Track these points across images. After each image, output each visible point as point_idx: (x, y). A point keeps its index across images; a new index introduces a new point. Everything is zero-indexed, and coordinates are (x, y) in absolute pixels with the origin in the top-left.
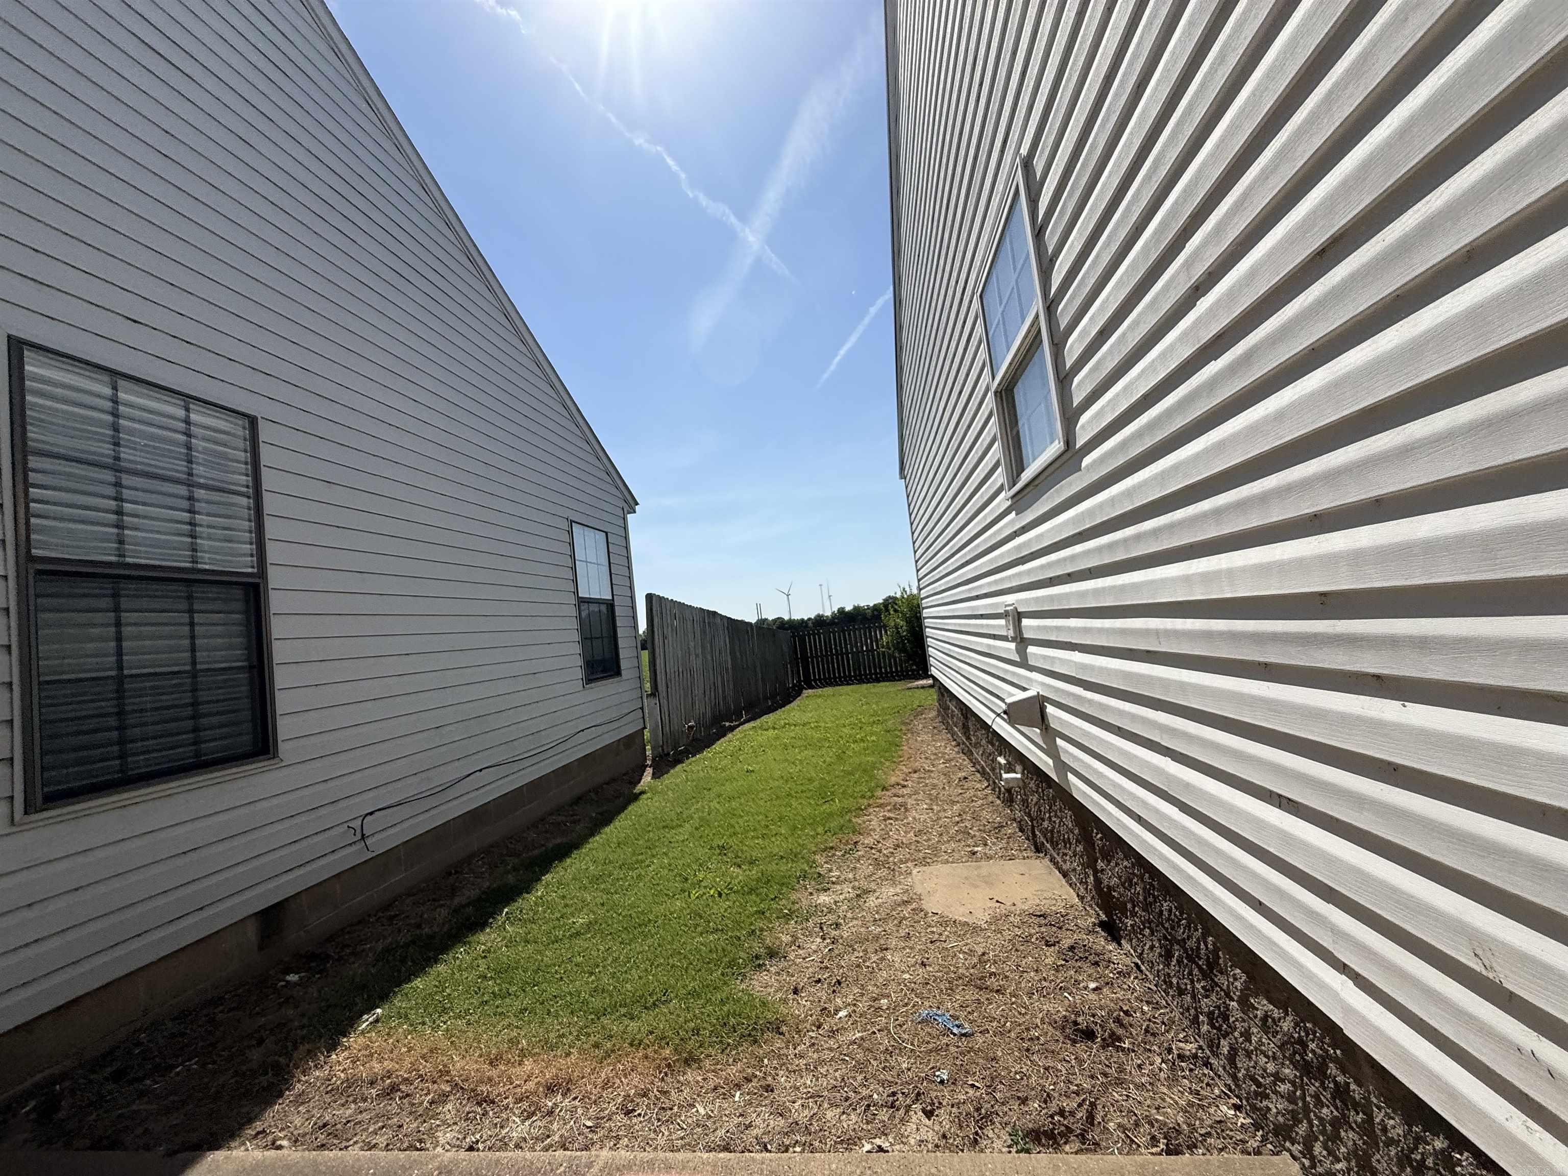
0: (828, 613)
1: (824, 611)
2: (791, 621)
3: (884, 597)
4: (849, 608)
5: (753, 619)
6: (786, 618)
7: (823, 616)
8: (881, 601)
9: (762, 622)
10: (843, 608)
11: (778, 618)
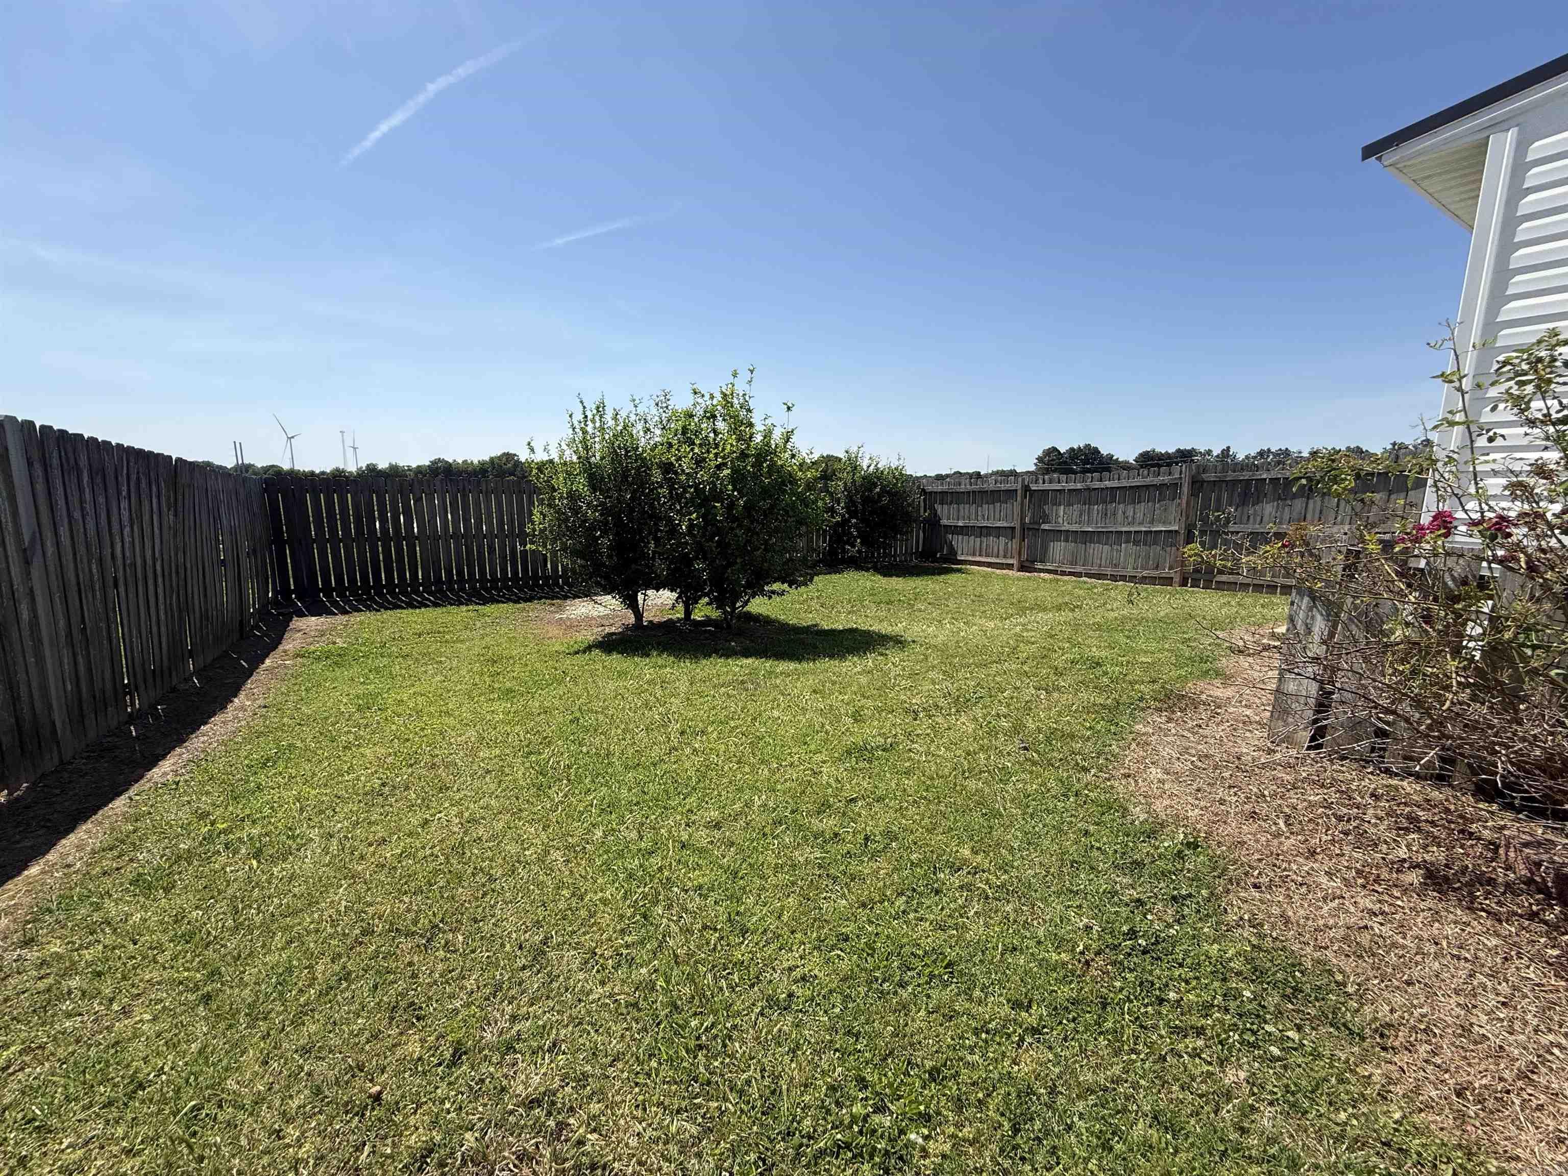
0: (352, 468)
1: (345, 463)
2: (292, 473)
3: (433, 459)
4: (383, 465)
5: (228, 462)
6: (286, 466)
7: (343, 471)
8: (427, 463)
9: (244, 469)
10: (374, 465)
11: (273, 466)
